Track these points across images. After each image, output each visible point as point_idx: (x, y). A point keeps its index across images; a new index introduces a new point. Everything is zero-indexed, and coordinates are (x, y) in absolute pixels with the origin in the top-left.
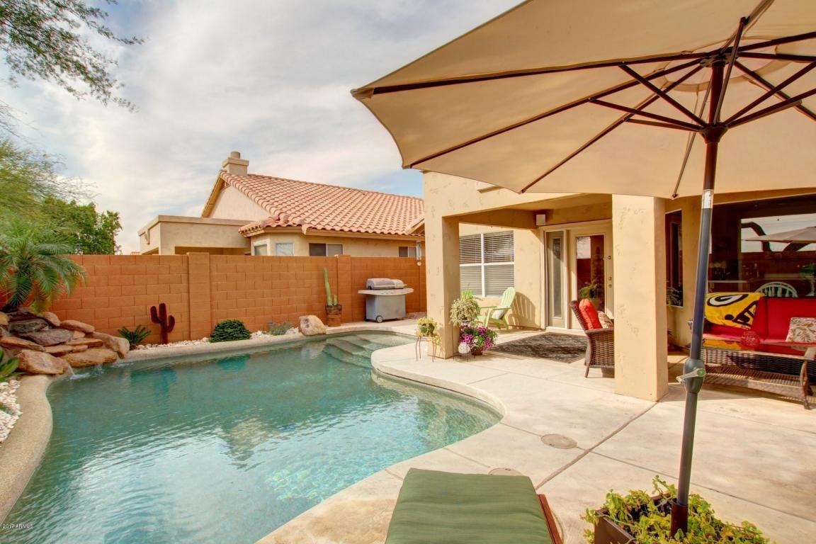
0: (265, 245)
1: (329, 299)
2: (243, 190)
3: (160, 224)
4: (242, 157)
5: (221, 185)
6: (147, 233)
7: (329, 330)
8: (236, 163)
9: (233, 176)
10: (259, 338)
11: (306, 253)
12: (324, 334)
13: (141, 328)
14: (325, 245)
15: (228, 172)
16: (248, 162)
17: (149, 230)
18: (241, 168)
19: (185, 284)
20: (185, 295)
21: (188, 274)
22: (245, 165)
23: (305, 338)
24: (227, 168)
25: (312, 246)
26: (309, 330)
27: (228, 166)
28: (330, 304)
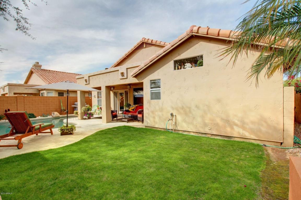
0: (44, 93)
1: (62, 108)
2: (39, 75)
3: (8, 86)
4: (39, 64)
5: (31, 73)
6: (3, 88)
7: (61, 116)
8: (37, 66)
9: (36, 70)
10: (39, 118)
11: (57, 95)
12: (59, 117)
13: (2, 115)
14: (63, 93)
15: (34, 68)
16: (41, 65)
17: (4, 87)
18: (39, 67)
19: (16, 104)
20: (16, 107)
21: (17, 101)
22: (40, 66)
23: (53, 118)
24: (34, 67)
25: (59, 93)
26: (54, 116)
27: (34, 66)
28: (62, 109)
